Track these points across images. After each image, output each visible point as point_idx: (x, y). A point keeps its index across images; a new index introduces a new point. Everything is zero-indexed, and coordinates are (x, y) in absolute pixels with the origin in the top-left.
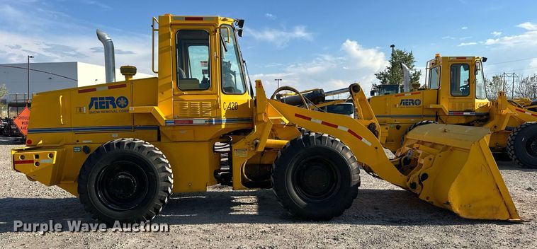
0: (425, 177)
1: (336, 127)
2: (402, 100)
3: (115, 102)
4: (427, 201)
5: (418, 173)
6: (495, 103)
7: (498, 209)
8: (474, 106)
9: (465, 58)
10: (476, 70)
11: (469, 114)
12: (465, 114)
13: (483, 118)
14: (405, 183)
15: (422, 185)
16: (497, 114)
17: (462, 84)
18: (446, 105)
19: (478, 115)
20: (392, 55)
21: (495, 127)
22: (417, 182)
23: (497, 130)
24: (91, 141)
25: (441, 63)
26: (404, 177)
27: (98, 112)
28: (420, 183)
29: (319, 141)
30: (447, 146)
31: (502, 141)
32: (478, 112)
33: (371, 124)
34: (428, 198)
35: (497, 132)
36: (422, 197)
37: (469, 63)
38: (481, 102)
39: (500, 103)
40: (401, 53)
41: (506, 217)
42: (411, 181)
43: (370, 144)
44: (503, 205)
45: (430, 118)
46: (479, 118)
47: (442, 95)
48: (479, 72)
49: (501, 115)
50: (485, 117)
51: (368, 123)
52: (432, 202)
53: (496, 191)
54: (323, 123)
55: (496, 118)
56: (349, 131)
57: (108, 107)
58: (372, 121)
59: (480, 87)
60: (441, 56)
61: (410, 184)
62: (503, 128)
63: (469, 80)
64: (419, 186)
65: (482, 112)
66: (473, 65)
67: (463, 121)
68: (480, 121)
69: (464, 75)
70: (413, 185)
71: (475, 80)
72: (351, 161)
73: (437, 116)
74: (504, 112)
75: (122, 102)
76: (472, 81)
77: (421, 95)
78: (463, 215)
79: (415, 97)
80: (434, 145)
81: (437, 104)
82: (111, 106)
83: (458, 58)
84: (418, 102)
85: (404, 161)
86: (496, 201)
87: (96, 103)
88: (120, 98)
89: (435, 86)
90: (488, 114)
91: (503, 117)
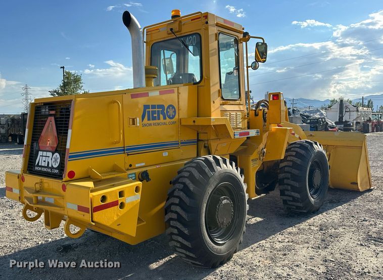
3: (165, 112)
24: (143, 164)
27: (150, 125)
57: (159, 119)
75: (171, 112)
82: (161, 116)
87: (149, 112)
88: (169, 107)
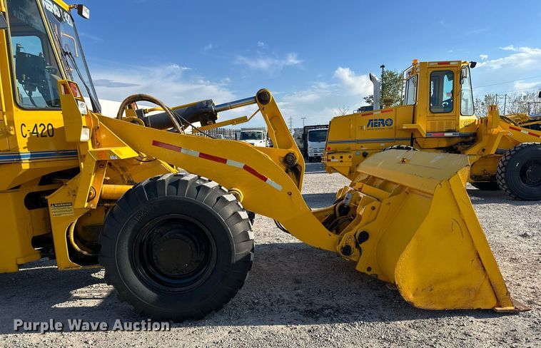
0: (364, 236)
1: (224, 161)
2: (370, 121)
4: (369, 273)
5: (353, 232)
6: (484, 121)
7: (477, 292)
8: (458, 125)
9: (448, 63)
10: (462, 78)
11: (451, 134)
12: (446, 134)
13: (468, 139)
14: (335, 246)
15: (360, 249)
16: (487, 134)
17: (446, 97)
18: (423, 125)
19: (462, 136)
20: (382, 76)
21: (484, 150)
22: (353, 245)
23: (485, 154)
25: (418, 70)
26: (334, 237)
28: (357, 246)
29: (174, 188)
30: (402, 187)
31: (491, 168)
32: (463, 132)
33: (287, 155)
34: (369, 269)
35: (486, 157)
36: (361, 267)
37: (454, 70)
38: (466, 120)
39: (490, 120)
40: (391, 74)
41: (490, 303)
42: (343, 243)
43: (279, 187)
44: (486, 287)
45: (403, 142)
46: (464, 139)
47: (419, 112)
48: (466, 81)
49: (491, 135)
50: (471, 138)
51: (284, 153)
52: (377, 275)
53: (476, 263)
54: (202, 155)
55: (485, 139)
56: (246, 168)
58: (291, 150)
59: (466, 101)
60: (418, 62)
61: (342, 248)
62: (493, 152)
63: (452, 92)
64: (355, 251)
65: (468, 132)
66: (457, 73)
67: (444, 144)
68: (466, 143)
69: (448, 85)
70: (347, 250)
71: (461, 91)
72: (232, 220)
73: (412, 140)
74: (495, 131)
76: (456, 93)
77: (393, 113)
78: (419, 303)
79: (385, 117)
80: (385, 185)
81: (413, 123)
83: (439, 63)
84: (389, 122)
85: (339, 210)
86: (476, 279)
89: (411, 101)
90: (475, 135)
91: (493, 137)
